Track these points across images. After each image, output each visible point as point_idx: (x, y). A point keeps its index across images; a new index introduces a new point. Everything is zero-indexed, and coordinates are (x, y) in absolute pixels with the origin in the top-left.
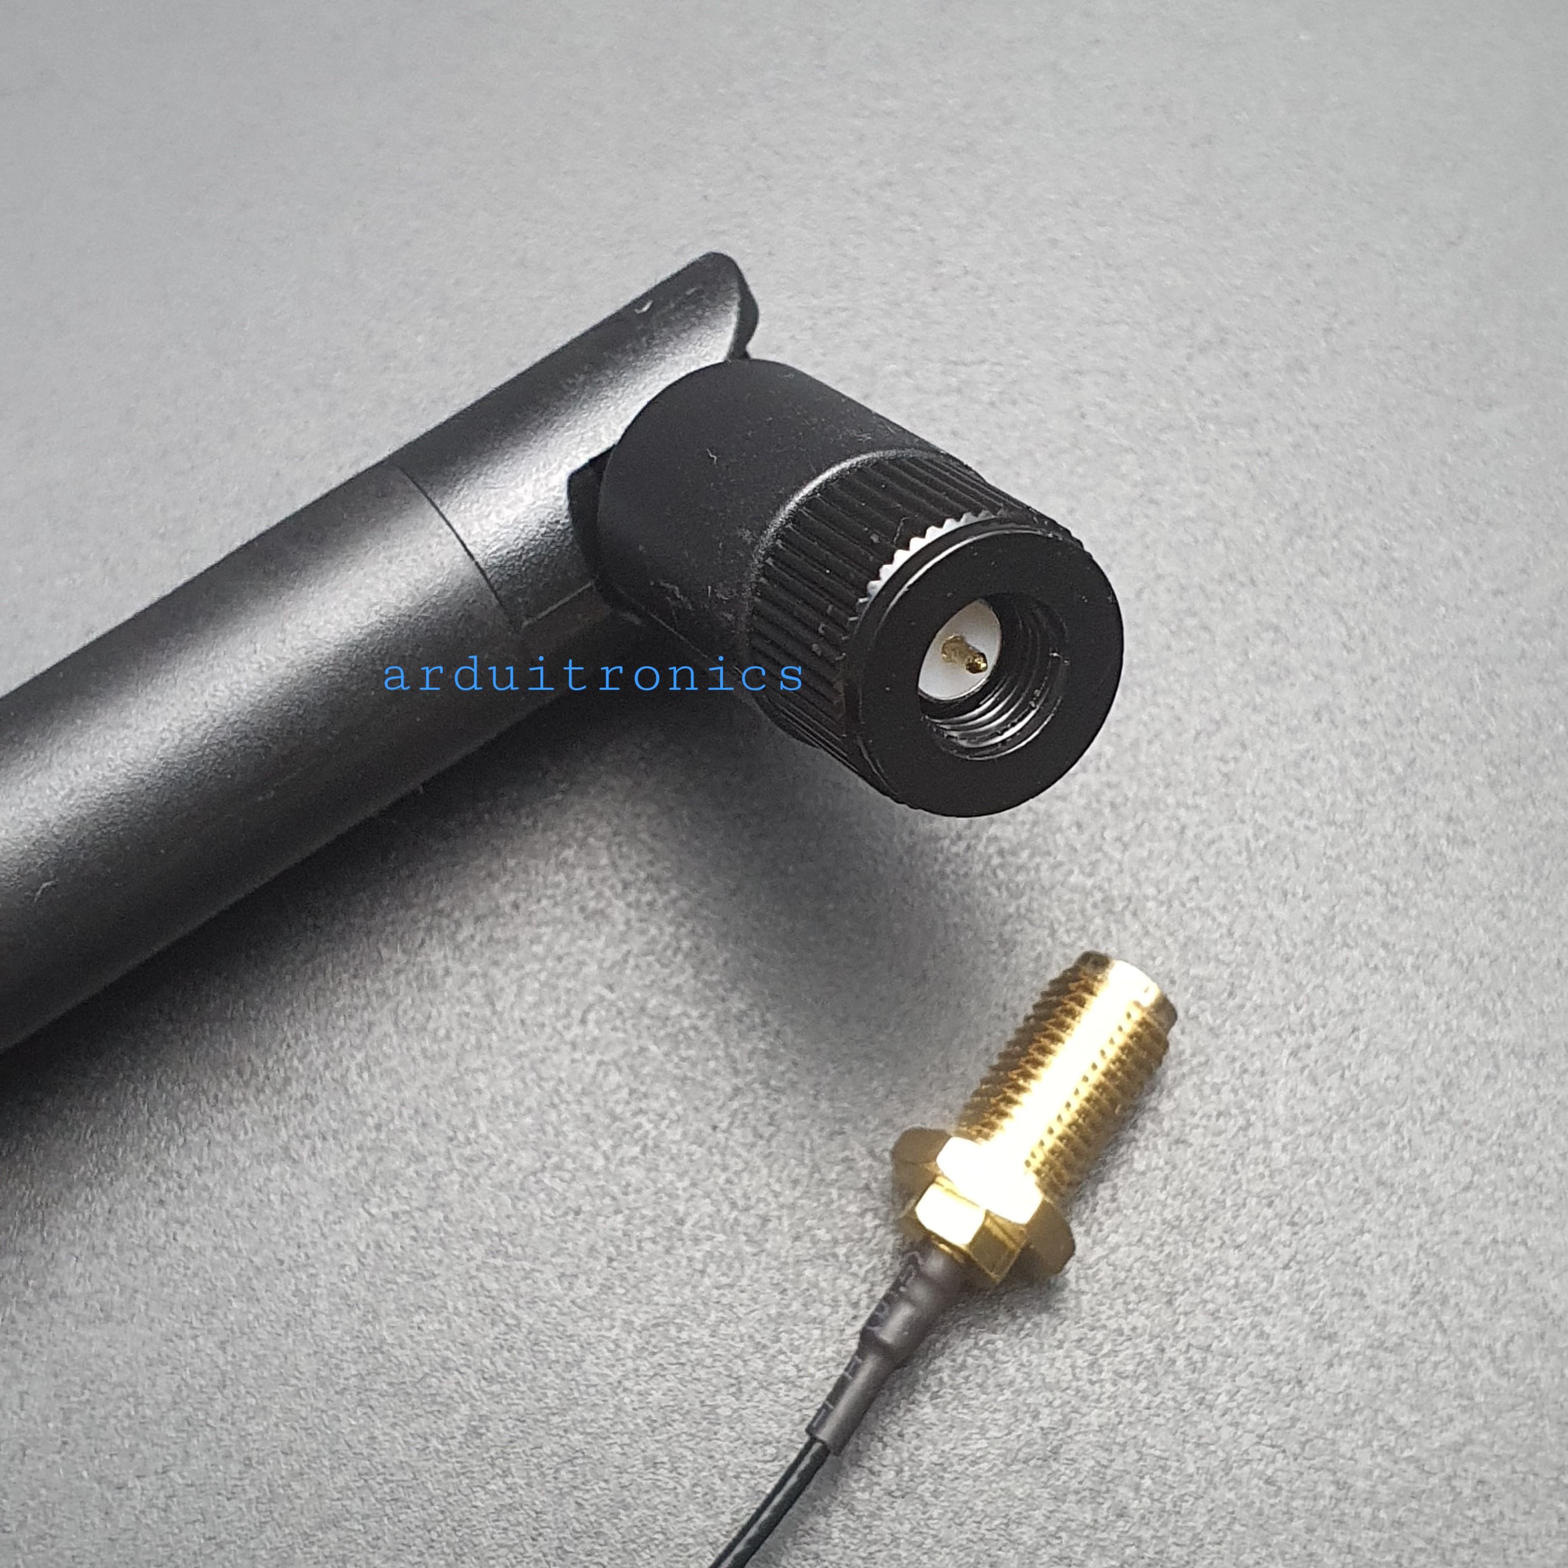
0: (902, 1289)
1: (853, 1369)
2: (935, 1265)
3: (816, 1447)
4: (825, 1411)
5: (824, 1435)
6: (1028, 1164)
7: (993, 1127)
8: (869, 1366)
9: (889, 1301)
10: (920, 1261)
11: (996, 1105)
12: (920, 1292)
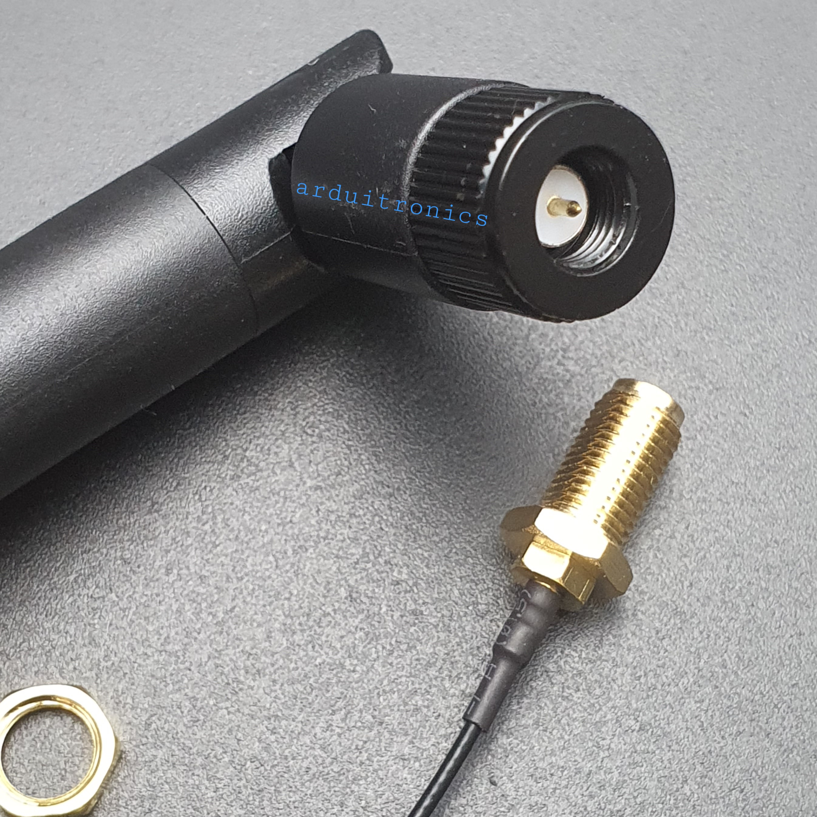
0: (519, 615)
1: (491, 672)
2: (539, 597)
3: (472, 727)
4: (475, 703)
5: (477, 718)
6: (596, 521)
7: (570, 499)
8: (502, 668)
9: (510, 624)
10: (529, 595)
11: (570, 484)
12: (531, 615)
